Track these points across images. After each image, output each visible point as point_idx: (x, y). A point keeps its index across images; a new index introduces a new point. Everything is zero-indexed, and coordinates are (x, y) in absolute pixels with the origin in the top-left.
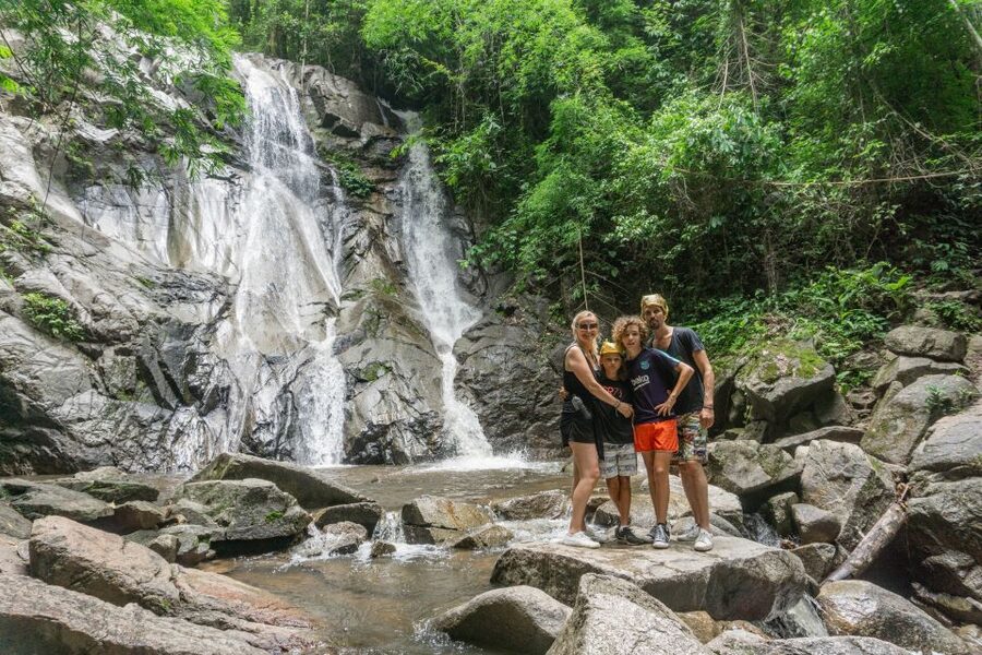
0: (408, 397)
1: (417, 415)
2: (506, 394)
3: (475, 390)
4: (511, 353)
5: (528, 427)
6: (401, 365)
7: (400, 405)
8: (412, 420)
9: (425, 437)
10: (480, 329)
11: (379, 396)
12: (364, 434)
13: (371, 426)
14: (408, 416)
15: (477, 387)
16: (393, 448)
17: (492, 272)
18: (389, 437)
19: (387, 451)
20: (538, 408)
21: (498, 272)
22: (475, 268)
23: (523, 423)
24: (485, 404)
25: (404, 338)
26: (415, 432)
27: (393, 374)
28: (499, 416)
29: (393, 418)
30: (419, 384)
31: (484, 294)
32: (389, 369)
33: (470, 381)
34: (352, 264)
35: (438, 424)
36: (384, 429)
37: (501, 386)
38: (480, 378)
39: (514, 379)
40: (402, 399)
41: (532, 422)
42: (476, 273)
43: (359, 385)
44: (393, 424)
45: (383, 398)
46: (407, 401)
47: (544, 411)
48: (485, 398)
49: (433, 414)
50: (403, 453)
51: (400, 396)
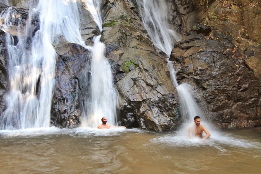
0: (152, 83)
1: (160, 96)
2: (218, 83)
3: (197, 80)
4: (217, 56)
5: (233, 105)
6: (145, 63)
7: (147, 89)
8: (157, 99)
9: (167, 111)
10: (188, 42)
11: (132, 82)
12: (125, 107)
13: (129, 102)
14: (154, 96)
15: (197, 77)
16: (145, 118)
17: (185, 13)
18: (142, 110)
19: (141, 119)
20: (239, 93)
21: (188, 13)
22: (174, 11)
23: (229, 102)
24: (204, 89)
25: (142, 47)
26: (159, 107)
27: (140, 68)
28: (215, 97)
29: (144, 98)
30: (158, 75)
31: (180, 25)
32: (137, 66)
33: (191, 73)
34: (108, 8)
35: (175, 102)
36: (138, 104)
37: (214, 77)
38: (199, 72)
39: (222, 73)
40: (148, 85)
41: (236, 102)
42: (175, 14)
43: (119, 75)
44: (144, 101)
45: (135, 83)
46: (152, 86)
47: (244, 94)
48: (205, 85)
49: (171, 95)
50: (153, 122)
51: (146, 83)
